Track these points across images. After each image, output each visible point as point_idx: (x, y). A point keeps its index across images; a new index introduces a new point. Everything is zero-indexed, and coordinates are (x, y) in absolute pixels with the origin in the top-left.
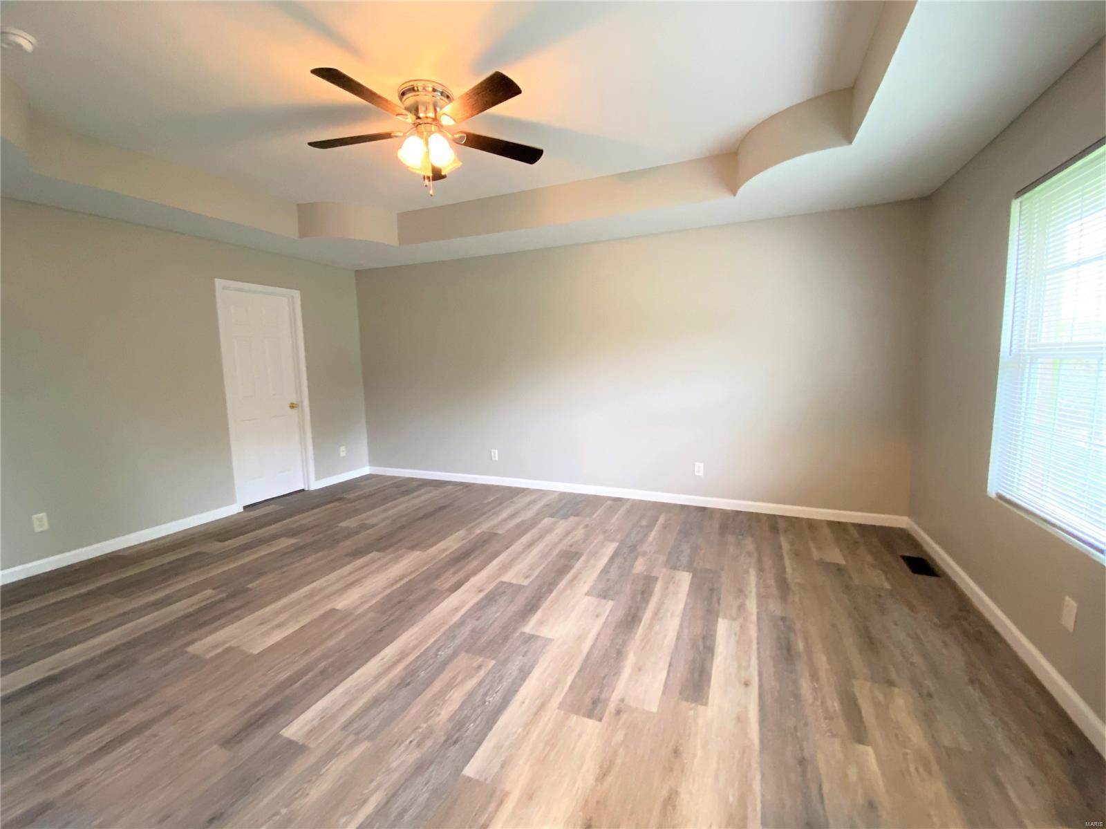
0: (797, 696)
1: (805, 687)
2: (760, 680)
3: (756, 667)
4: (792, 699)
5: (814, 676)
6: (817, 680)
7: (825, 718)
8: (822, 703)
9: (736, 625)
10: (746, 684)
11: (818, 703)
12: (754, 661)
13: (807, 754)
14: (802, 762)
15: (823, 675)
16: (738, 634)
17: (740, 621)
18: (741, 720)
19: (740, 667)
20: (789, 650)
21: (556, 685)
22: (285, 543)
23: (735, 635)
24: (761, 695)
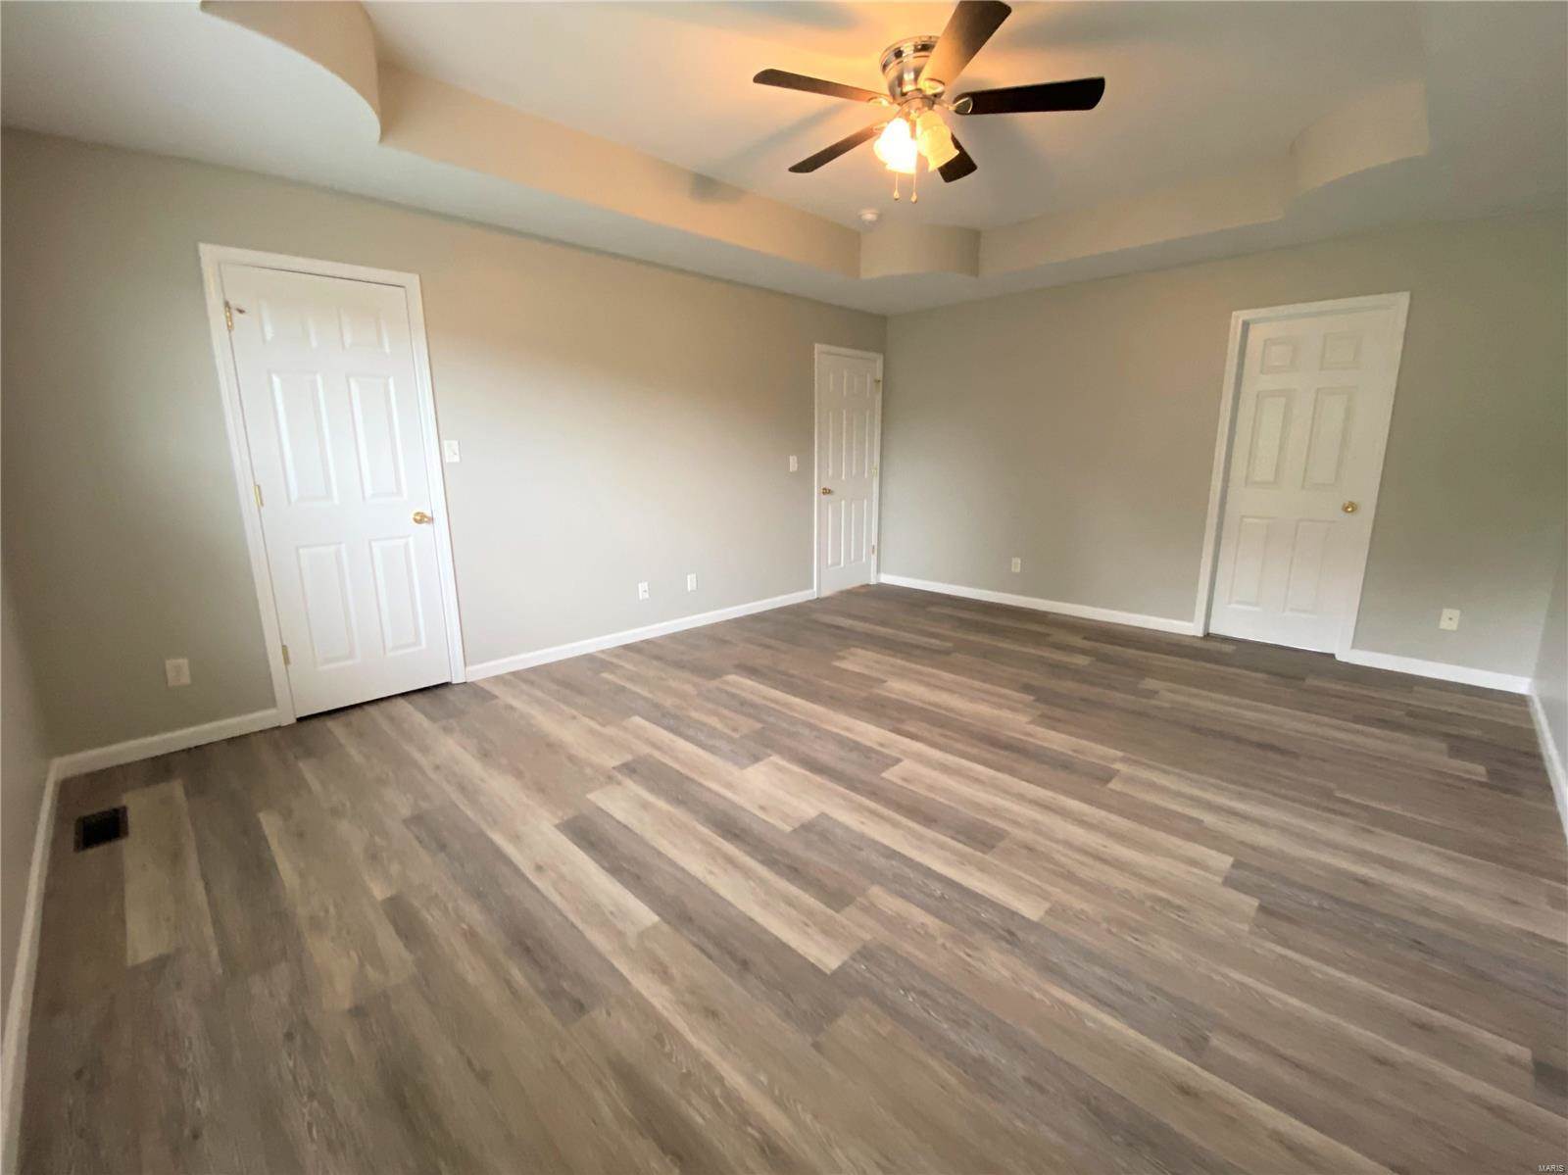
0: (479, 896)
1: (473, 913)
2: (528, 881)
3: (545, 893)
4: (481, 889)
5: (471, 936)
6: (464, 934)
7: (437, 895)
8: (446, 908)
9: (631, 932)
10: (539, 868)
11: (450, 906)
12: (555, 898)
13: (442, 855)
14: (443, 847)
15: (460, 947)
16: (610, 917)
17: (632, 944)
18: (516, 838)
19: (562, 877)
20: (528, 950)
21: (677, 759)
22: (1082, 661)
23: (612, 913)
24: (517, 870)
